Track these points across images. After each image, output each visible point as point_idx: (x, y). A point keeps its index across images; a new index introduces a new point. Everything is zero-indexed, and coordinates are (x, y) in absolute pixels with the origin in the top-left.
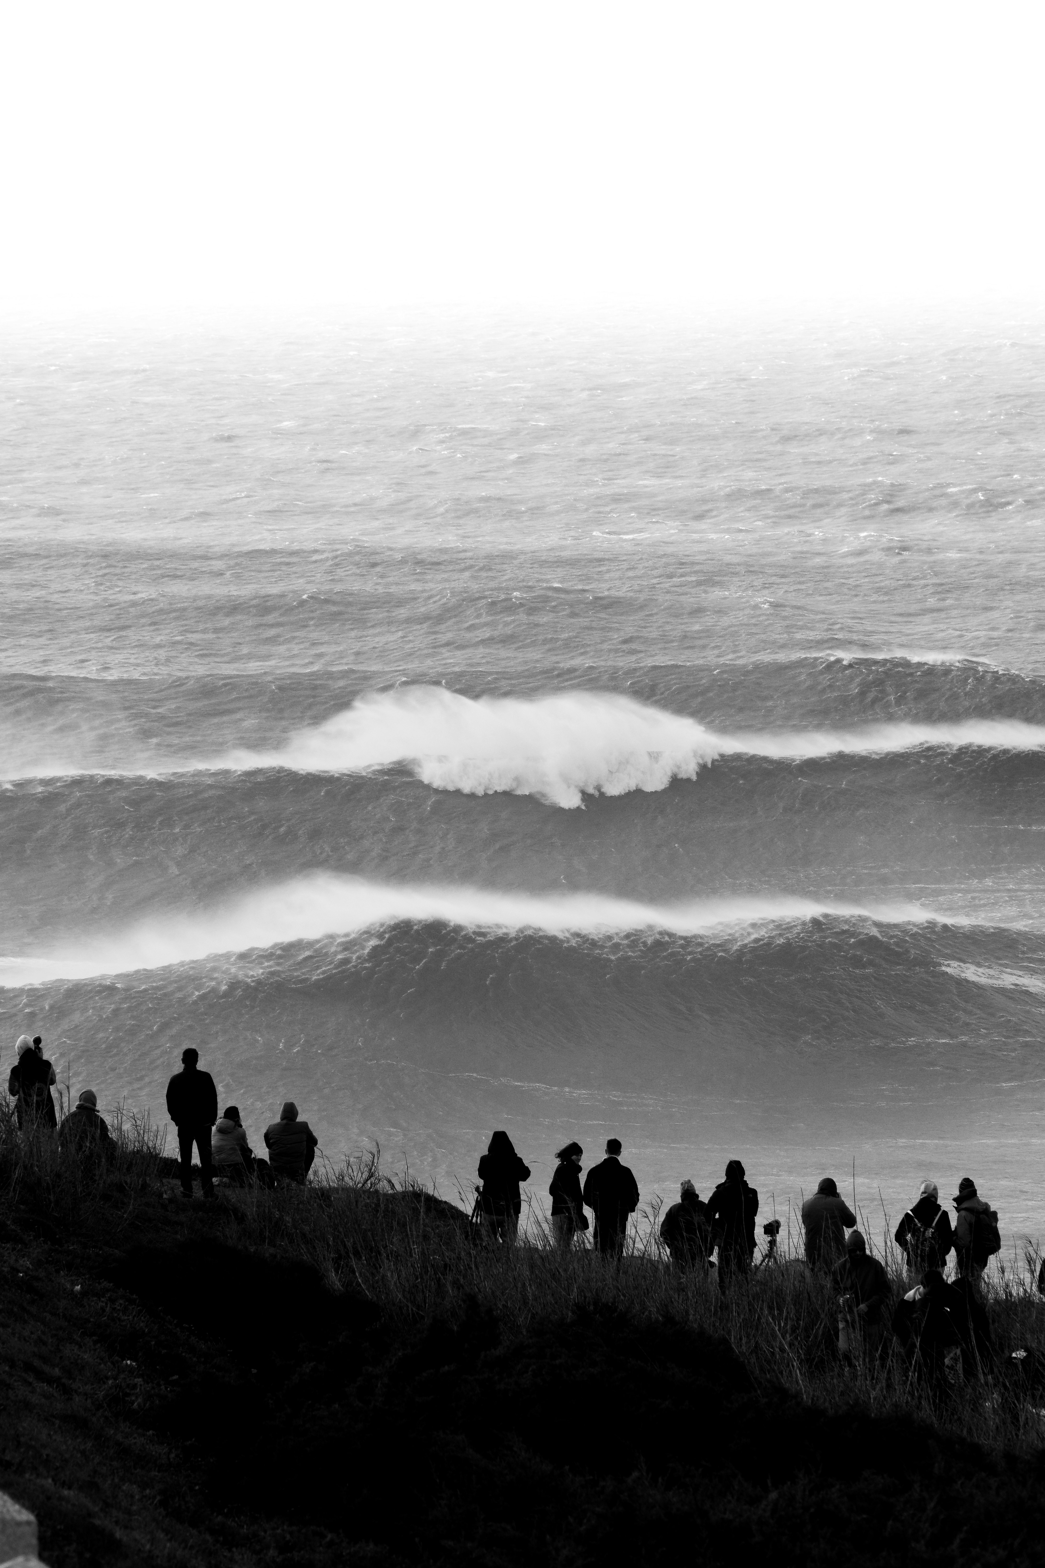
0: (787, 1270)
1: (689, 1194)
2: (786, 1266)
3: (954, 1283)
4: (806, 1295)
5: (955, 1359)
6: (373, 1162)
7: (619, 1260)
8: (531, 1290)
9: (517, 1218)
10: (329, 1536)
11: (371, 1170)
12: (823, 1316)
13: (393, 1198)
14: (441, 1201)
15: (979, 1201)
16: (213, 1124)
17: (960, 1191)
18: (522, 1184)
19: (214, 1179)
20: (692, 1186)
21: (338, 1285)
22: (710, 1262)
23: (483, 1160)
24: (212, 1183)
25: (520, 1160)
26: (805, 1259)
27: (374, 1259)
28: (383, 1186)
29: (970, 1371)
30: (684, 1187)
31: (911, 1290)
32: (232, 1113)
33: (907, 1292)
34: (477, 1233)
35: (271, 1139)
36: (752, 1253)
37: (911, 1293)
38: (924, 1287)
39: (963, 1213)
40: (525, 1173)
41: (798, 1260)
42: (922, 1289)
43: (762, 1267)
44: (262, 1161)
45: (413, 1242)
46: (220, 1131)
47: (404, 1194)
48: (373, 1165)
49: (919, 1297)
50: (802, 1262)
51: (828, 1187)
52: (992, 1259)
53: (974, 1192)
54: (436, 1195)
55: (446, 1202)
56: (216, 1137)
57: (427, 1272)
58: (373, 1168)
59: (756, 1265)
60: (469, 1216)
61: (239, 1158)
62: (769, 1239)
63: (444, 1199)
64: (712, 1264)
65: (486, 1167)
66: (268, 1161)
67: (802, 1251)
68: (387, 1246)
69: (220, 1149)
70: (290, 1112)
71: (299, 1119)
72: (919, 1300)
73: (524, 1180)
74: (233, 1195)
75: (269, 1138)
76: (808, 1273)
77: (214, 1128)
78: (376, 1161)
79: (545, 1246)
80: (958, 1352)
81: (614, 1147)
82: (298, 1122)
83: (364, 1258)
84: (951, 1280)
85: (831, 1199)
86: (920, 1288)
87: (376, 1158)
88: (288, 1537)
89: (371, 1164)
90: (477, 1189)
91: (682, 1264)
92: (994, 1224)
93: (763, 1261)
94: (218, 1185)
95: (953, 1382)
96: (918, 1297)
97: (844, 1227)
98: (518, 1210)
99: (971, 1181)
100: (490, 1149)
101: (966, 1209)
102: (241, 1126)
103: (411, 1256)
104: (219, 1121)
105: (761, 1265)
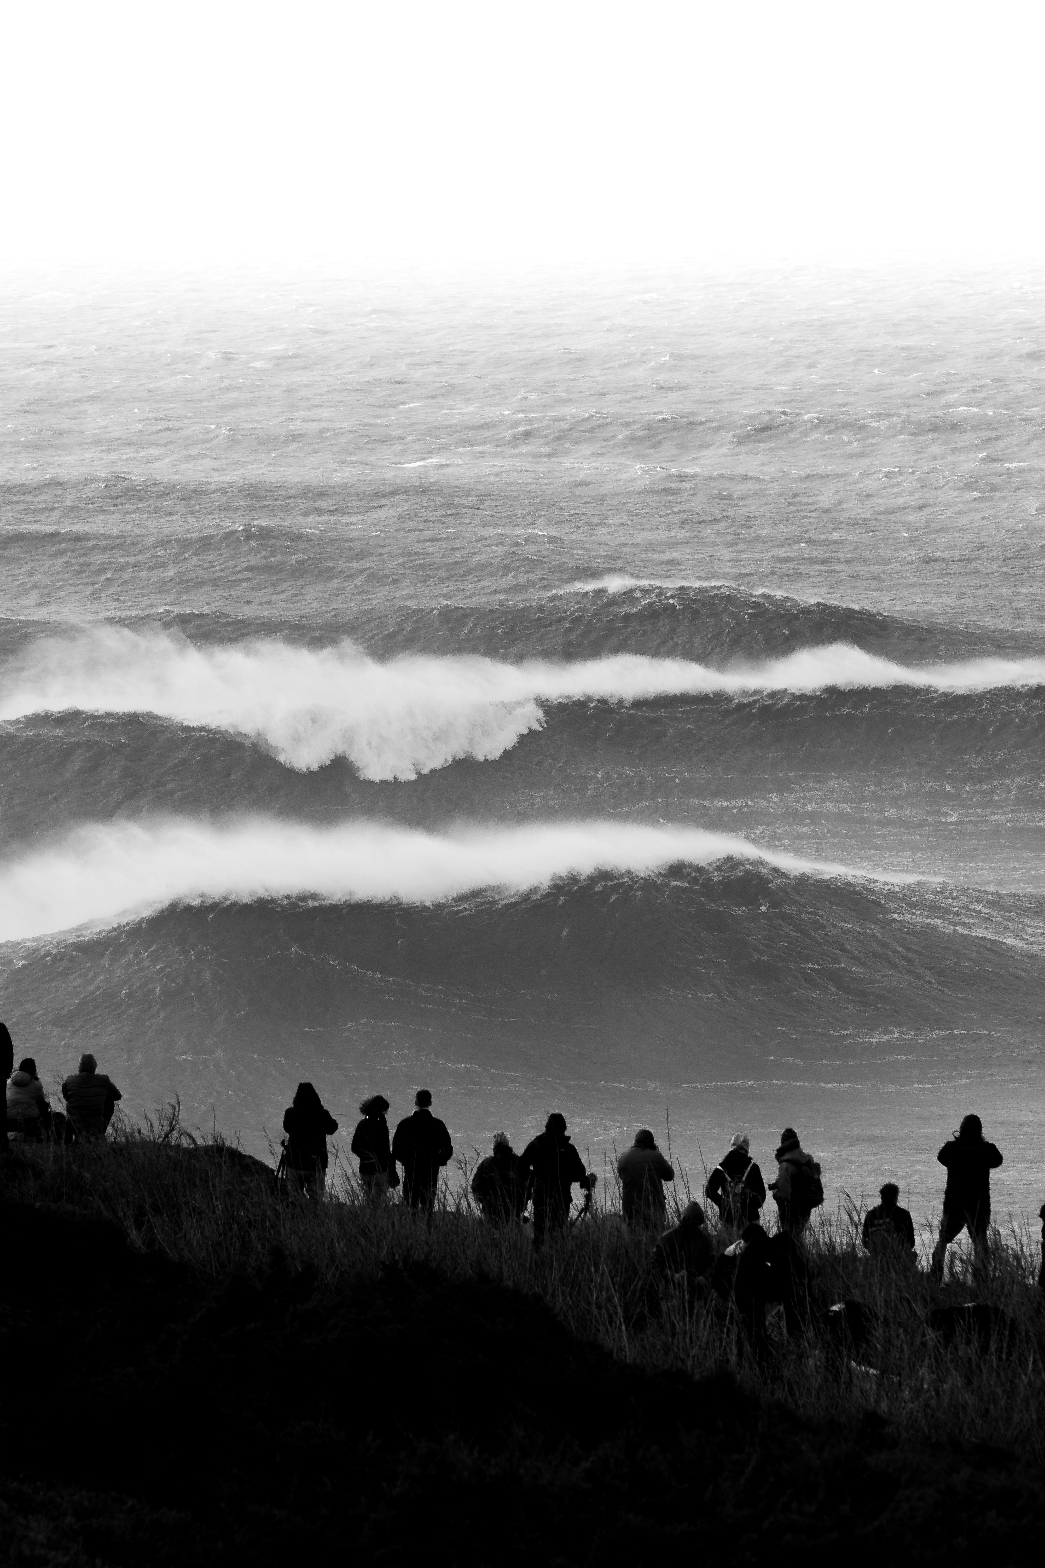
0: (603, 1224)
1: (502, 1147)
2: (603, 1221)
3: (775, 1237)
4: (623, 1250)
5: (779, 1315)
6: (174, 1115)
7: (430, 1215)
8: (340, 1247)
9: (325, 1172)
10: (130, 1503)
11: (171, 1123)
12: (640, 1272)
13: (195, 1152)
14: (245, 1156)
15: (801, 1152)
16: (9, 1077)
17: (782, 1142)
18: (328, 1137)
19: (9, 1134)
20: (505, 1139)
21: (139, 1243)
22: (525, 1218)
23: (289, 1113)
24: (7, 1137)
25: (327, 1112)
26: (622, 1213)
27: (176, 1216)
28: (185, 1143)
29: (794, 1328)
30: (497, 1140)
31: (731, 1244)
32: (29, 1065)
33: (727, 1246)
34: (284, 1188)
35: (69, 1090)
36: (568, 1208)
37: (732, 1247)
38: (745, 1242)
39: (785, 1164)
40: (333, 1127)
41: (615, 1214)
42: (743, 1243)
43: (578, 1222)
44: (59, 1115)
45: (216, 1198)
46: (16, 1083)
47: (207, 1149)
48: (173, 1118)
49: (740, 1251)
50: (620, 1216)
51: (645, 1140)
52: (814, 1211)
53: (797, 1144)
54: (241, 1150)
55: (250, 1157)
56: (11, 1090)
57: (231, 1229)
58: (174, 1121)
59: (571, 1220)
60: (275, 1171)
61: (35, 1111)
62: (586, 1192)
63: (248, 1154)
64: (526, 1220)
65: (291, 1120)
66: (65, 1113)
67: (619, 1204)
68: (188, 1202)
69: (16, 1103)
70: (88, 1063)
71: (98, 1071)
72: (740, 1254)
73: (332, 1133)
74: (29, 1150)
75: (67, 1089)
76: (624, 1227)
77: (9, 1081)
78: (176, 1114)
79: (353, 1201)
80: (782, 1308)
81: (424, 1098)
82: (98, 1075)
83: (165, 1215)
84: (773, 1232)
85: (648, 1152)
86: (740, 1243)
87: (177, 1110)
88: (86, 1503)
89: (171, 1117)
90: (283, 1143)
91: (495, 1220)
92: (816, 1177)
93: (579, 1215)
94: (13, 1140)
95: (776, 1339)
96: (738, 1251)
97: (663, 1181)
98: (325, 1165)
99: (794, 1132)
100: (296, 1101)
101: (787, 1161)
102: (37, 1079)
103: (214, 1212)
104: (14, 1074)
105: (577, 1219)
